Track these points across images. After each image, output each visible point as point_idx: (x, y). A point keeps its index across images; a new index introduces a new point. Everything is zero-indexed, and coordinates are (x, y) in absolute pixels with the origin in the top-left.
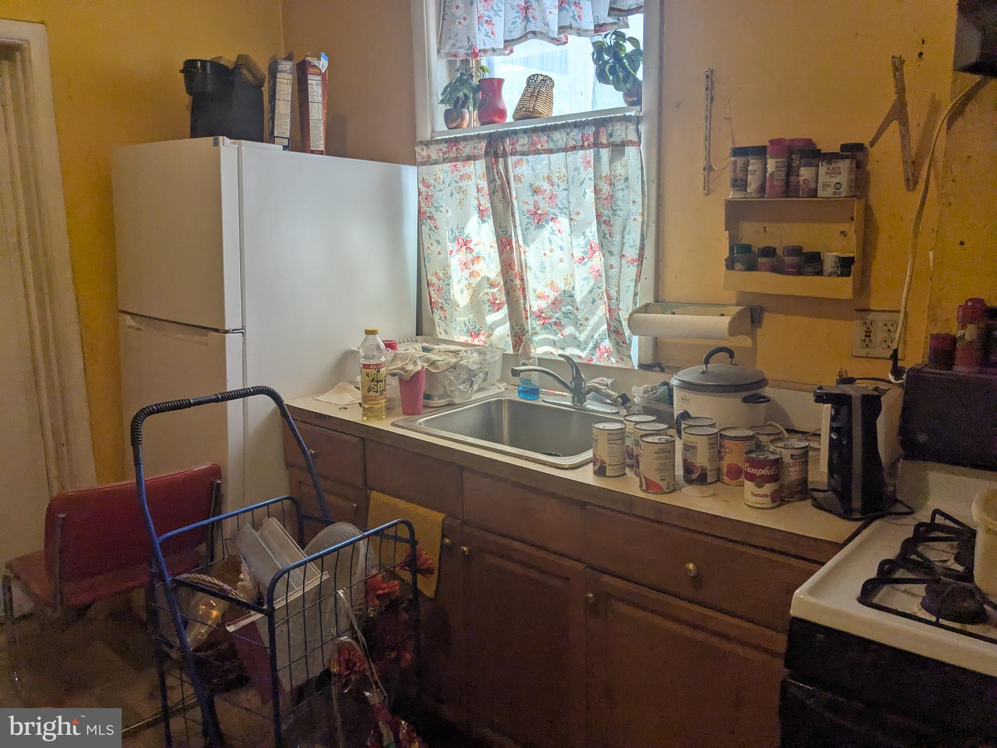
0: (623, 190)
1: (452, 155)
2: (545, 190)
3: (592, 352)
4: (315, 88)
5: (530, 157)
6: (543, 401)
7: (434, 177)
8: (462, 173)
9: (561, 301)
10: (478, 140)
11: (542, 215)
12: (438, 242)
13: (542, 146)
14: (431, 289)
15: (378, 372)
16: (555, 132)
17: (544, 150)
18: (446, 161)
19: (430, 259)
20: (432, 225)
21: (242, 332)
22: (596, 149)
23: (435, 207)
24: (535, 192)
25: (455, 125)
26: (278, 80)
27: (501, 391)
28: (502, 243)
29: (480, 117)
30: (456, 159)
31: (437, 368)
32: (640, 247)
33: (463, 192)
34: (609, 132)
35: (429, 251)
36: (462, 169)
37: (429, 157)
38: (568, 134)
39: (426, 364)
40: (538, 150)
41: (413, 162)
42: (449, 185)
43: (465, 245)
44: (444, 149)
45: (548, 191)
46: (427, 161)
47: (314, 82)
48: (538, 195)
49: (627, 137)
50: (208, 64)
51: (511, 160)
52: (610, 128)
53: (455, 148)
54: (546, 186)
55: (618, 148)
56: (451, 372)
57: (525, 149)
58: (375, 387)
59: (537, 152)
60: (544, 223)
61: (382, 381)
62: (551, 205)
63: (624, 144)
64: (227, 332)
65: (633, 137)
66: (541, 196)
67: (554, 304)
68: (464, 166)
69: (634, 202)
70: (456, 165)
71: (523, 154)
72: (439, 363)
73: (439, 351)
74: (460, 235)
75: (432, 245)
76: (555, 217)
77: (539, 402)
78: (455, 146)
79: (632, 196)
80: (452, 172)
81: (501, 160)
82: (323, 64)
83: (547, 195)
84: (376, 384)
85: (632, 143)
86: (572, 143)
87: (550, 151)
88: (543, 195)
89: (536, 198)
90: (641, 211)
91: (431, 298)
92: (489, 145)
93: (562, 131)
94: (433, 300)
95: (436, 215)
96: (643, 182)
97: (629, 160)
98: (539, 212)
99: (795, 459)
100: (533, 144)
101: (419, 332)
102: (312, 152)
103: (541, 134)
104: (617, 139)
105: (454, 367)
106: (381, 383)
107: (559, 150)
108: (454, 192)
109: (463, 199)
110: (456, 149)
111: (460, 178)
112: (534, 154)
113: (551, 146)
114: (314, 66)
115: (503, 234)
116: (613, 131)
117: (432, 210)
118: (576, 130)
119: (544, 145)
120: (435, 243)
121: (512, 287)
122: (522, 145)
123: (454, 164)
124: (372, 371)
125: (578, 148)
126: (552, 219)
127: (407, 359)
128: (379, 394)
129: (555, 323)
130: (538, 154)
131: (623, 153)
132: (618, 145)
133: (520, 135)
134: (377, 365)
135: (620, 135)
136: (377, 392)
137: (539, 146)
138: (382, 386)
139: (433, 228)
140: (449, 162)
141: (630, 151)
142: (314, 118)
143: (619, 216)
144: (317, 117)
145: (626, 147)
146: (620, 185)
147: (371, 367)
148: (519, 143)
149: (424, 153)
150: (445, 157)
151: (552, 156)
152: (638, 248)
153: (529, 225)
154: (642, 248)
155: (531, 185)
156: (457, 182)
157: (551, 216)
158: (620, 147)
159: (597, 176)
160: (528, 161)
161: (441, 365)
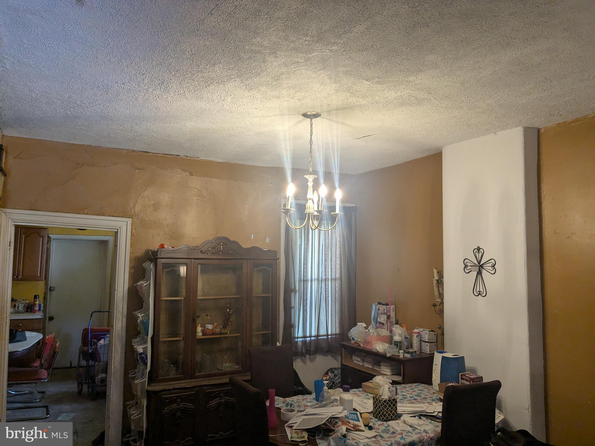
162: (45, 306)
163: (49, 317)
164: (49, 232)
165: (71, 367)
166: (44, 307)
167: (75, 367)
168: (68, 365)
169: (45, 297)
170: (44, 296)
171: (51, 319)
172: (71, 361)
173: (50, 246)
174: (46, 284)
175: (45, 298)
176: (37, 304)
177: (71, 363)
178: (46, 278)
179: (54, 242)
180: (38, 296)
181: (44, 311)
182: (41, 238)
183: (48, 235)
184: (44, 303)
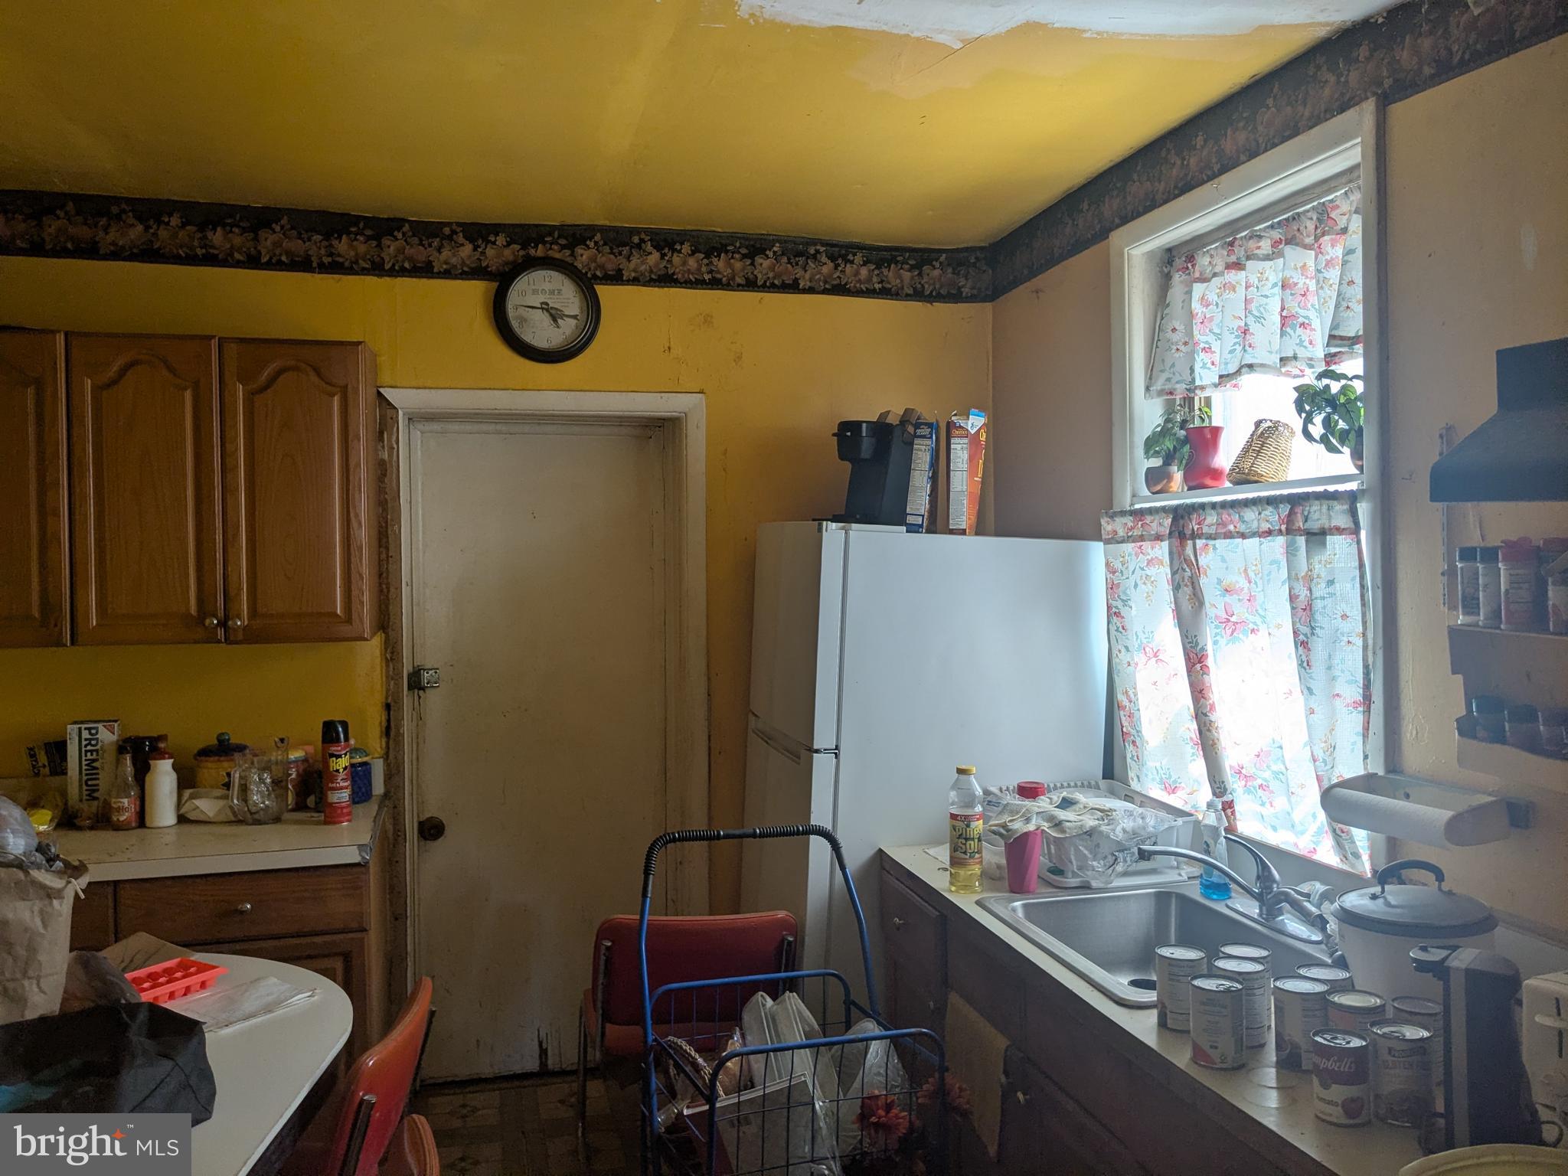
0: (1323, 598)
1: (1137, 532)
2: (1242, 589)
3: (1314, 839)
4: (960, 453)
5: (1219, 543)
6: (1227, 906)
7: (1121, 559)
8: (1149, 557)
9: (1269, 753)
10: (1164, 515)
11: (1237, 623)
12: (1127, 648)
13: (1235, 527)
14: (1122, 713)
15: (968, 826)
16: (1246, 509)
17: (1238, 532)
18: (1130, 539)
19: (1119, 671)
20: (1119, 625)
21: (836, 753)
22: (1289, 537)
23: (1123, 600)
24: (1226, 590)
25: (1158, 488)
26: (915, 446)
27: (1180, 878)
28: (1190, 658)
29: (1186, 479)
30: (1142, 538)
31: (1063, 831)
32: (1364, 685)
33: (1152, 582)
34: (1306, 513)
35: (1117, 660)
36: (1150, 551)
37: (1115, 532)
38: (1260, 514)
39: (1045, 824)
40: (1231, 532)
41: (1098, 537)
42: (1133, 572)
43: (1156, 655)
44: (1130, 524)
45: (1246, 590)
46: (1112, 538)
47: (959, 447)
48: (1232, 595)
49: (1330, 522)
50: (864, 425)
51: (1200, 543)
52: (1307, 508)
53: (1140, 523)
54: (1242, 583)
55: (1317, 537)
56: (1082, 840)
57: (1212, 530)
58: (964, 847)
59: (1229, 535)
60: (1241, 636)
61: (973, 839)
62: (1250, 610)
63: (1323, 533)
64: (817, 751)
65: (1342, 520)
66: (1235, 597)
67: (1258, 756)
68: (1152, 548)
69: (1344, 617)
70: (1141, 546)
71: (1210, 537)
72: (1068, 824)
73: (1085, 807)
74: (1148, 642)
75: (1120, 651)
76: (1256, 628)
77: (1220, 907)
78: (1141, 520)
79: (1343, 607)
80: (1137, 555)
81: (1190, 542)
82: (975, 422)
83: (1245, 595)
84: (964, 841)
85: (1339, 531)
86: (1265, 526)
87: (1243, 536)
88: (1239, 595)
89: (1228, 598)
90: (1360, 629)
91: (1122, 727)
92: (1174, 520)
93: (1254, 508)
94: (1124, 730)
95: (1124, 611)
96: (1363, 586)
97: (1335, 555)
98: (1233, 619)
99: (1394, 1056)
100: (1224, 524)
101: (1109, 773)
102: (952, 532)
103: (1231, 511)
104: (1314, 525)
105: (1091, 833)
106: (972, 843)
107: (1254, 534)
108: (1139, 582)
109: (1153, 592)
110: (1142, 525)
111: (1148, 564)
112: (1224, 538)
113: (1242, 528)
114: (960, 427)
115: (1191, 647)
116: (1309, 512)
117: (1119, 604)
118: (1270, 509)
119: (1238, 526)
120: (1123, 650)
121: (1205, 723)
122: (1209, 526)
123: (1139, 544)
124: (959, 824)
125: (1276, 532)
126: (1253, 631)
127: (1017, 813)
128: (968, 857)
129: (1261, 786)
130: (1231, 538)
131: (1324, 544)
132: (1315, 534)
133: (1209, 511)
134: (966, 817)
135: (1318, 520)
136: (965, 853)
137: (1231, 527)
138: (972, 846)
139: (1121, 629)
140: (1133, 542)
141: (1335, 542)
142: (956, 490)
143: (1318, 637)
144: (959, 489)
145: (1328, 537)
146: (1320, 590)
147: (959, 818)
148: (1206, 522)
149: (1109, 528)
150: (1130, 534)
151: (1246, 541)
152: (1361, 685)
153: (1218, 638)
154: (1367, 686)
155: (1219, 581)
156: (1143, 569)
157: (1251, 626)
158: (1318, 537)
159: (1292, 577)
160: (1215, 548)
161: (1069, 828)
162: (393, 774)
163: (421, 824)
164: (385, 377)
165: (544, 1074)
166: (388, 777)
167: (563, 1073)
168: (532, 1064)
169: (389, 721)
170: (384, 718)
171: (431, 830)
172: (540, 1044)
173: (393, 450)
174: (392, 652)
175: (389, 731)
176: (342, 775)
177: (543, 1052)
178: (386, 621)
179: (417, 435)
180: (345, 724)
181: (392, 797)
182: (336, 399)
183: (379, 394)
184: (386, 757)
